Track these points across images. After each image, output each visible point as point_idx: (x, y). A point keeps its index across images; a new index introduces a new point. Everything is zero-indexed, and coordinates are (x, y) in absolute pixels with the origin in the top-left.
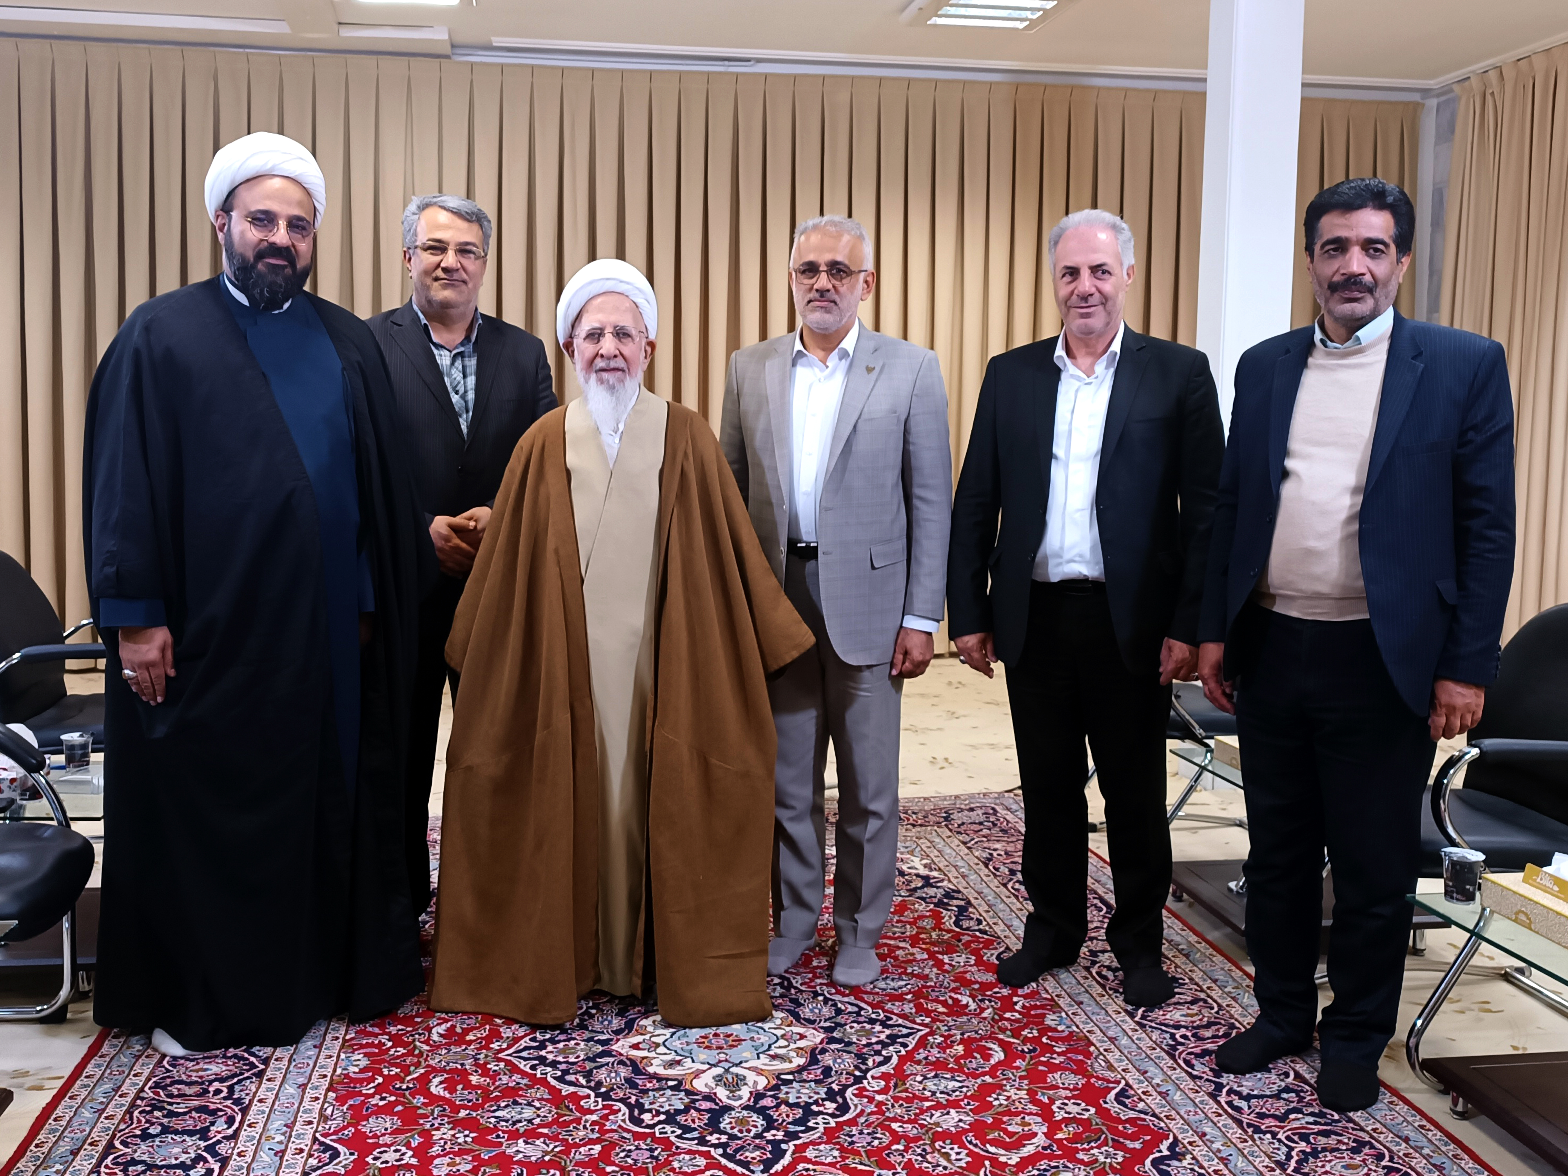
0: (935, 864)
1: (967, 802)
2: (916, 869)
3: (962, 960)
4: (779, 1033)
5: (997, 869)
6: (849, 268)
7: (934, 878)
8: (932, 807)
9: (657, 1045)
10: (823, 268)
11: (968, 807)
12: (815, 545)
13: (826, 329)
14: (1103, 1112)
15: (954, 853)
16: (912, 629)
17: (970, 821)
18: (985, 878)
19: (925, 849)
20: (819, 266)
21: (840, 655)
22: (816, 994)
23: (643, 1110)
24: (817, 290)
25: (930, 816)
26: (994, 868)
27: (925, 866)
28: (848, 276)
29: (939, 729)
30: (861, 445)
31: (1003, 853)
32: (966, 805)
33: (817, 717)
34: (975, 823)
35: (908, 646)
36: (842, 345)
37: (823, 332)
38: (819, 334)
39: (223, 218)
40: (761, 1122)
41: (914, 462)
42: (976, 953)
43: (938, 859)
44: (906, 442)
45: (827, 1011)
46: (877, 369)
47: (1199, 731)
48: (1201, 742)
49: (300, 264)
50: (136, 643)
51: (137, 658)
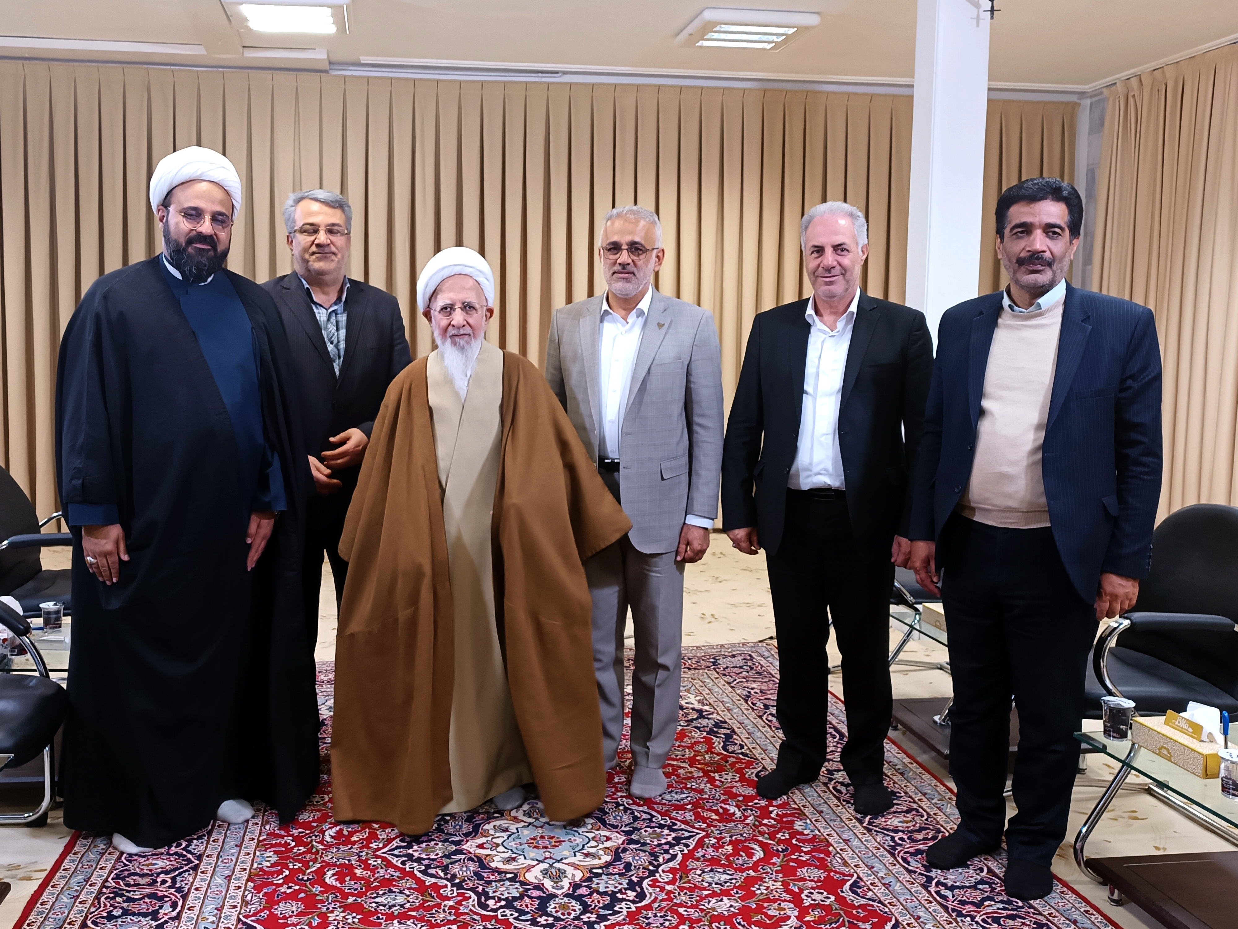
0: (706, 700)
1: (730, 650)
2: (692, 704)
3: (729, 777)
4: (591, 835)
5: (754, 704)
6: (644, 247)
7: (706, 711)
8: (703, 654)
9: (498, 845)
10: (625, 247)
11: (730, 654)
12: (618, 461)
13: (627, 295)
14: (841, 900)
15: (721, 692)
16: (693, 526)
17: (732, 665)
18: (745, 711)
19: (699, 688)
20: (622, 245)
21: (635, 547)
22: (618, 805)
23: (488, 898)
24: (620, 264)
25: (702, 661)
26: (752, 703)
27: (699, 701)
28: (644, 252)
29: (707, 591)
30: (653, 384)
31: (758, 691)
32: (729, 652)
33: (619, 591)
34: (736, 667)
35: (690, 539)
36: (639, 306)
37: (625, 297)
38: (620, 298)
39: (163, 211)
40: (578, 907)
41: (694, 397)
42: (740, 771)
43: (709, 696)
44: (688, 381)
45: (627, 818)
46: (666, 325)
47: (910, 599)
48: (911, 606)
49: (220, 248)
50: (97, 538)
51: (98, 549)
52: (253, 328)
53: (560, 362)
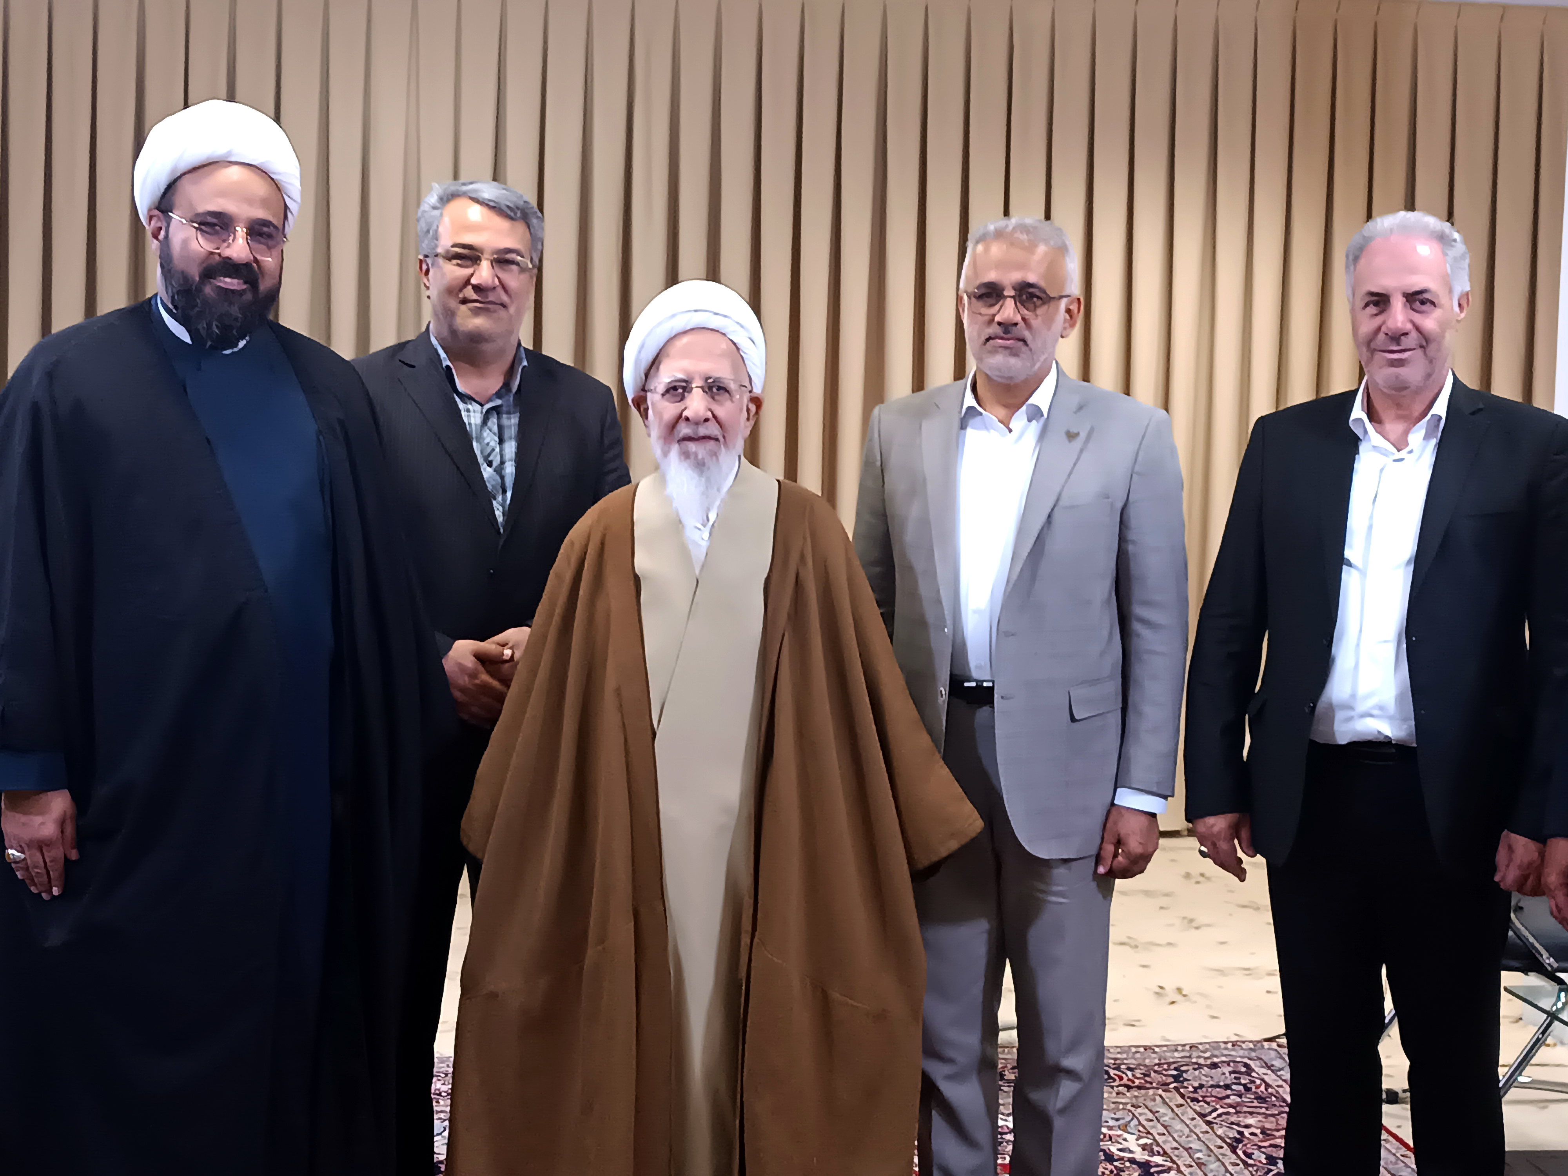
0: (1158, 1145)
1: (1208, 1055)
2: (1131, 1152)
5: (1249, 1156)
6: (1045, 292)
7: (1158, 1166)
8: (1157, 1061)
10: (1009, 292)
11: (1209, 1062)
12: (990, 684)
13: (1010, 377)
15: (1187, 1131)
16: (1128, 808)
17: (1211, 1083)
18: (1230, 1168)
19: (1144, 1123)
20: (1003, 290)
21: (1023, 844)
24: (999, 324)
25: (1153, 1074)
26: (1245, 1153)
27: (1144, 1147)
28: (1044, 303)
29: (1169, 944)
30: (1058, 543)
31: (1258, 1131)
32: (1206, 1058)
33: (990, 932)
34: (1219, 1086)
35: (1123, 832)
36: (1033, 399)
37: (1006, 383)
38: (999, 384)
39: (159, 220)
41: (1135, 569)
43: (1163, 1138)
44: (1122, 539)
46: (1083, 435)
47: (1549, 961)
48: (1551, 976)
49: (264, 285)
50: (25, 813)
51: (26, 834)
52: (319, 432)
53: (883, 501)
